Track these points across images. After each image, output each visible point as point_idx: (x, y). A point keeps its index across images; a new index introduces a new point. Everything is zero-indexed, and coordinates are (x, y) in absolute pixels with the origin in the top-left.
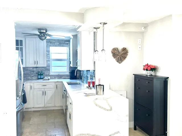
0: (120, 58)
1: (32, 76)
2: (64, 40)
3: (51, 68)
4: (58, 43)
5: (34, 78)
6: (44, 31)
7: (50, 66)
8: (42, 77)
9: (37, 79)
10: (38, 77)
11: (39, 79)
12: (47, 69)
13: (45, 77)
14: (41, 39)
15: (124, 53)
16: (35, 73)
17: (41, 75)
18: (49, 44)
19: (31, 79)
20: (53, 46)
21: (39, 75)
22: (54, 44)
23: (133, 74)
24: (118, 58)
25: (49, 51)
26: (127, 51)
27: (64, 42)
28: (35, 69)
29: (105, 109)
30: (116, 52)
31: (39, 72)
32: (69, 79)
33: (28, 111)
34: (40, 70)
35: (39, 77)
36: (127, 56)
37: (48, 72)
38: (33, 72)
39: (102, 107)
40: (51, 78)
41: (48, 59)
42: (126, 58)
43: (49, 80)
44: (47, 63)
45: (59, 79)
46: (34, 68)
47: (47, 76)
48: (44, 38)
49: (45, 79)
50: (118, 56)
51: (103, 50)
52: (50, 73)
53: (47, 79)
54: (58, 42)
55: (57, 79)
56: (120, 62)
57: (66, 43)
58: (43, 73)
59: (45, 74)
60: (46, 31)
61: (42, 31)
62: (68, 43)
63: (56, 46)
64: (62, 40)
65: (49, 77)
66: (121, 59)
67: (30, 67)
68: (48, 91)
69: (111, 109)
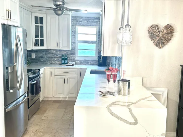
0: (161, 40)
1: (56, 60)
2: (93, 17)
3: (77, 51)
4: (85, 22)
5: (57, 62)
6: (61, 3)
7: (75, 49)
8: (66, 61)
9: (60, 64)
10: (61, 62)
11: (62, 64)
12: (73, 52)
13: (70, 62)
14: (57, 14)
15: (167, 33)
16: (58, 56)
17: (65, 59)
18: (75, 22)
19: (54, 64)
20: (80, 25)
21: (62, 59)
22: (80, 22)
23: (180, 65)
24: (158, 40)
25: (75, 31)
26: (173, 30)
27: (92, 21)
28: (59, 52)
29: (125, 121)
30: (155, 30)
31: (63, 56)
32: (97, 66)
33: (47, 101)
34: (64, 53)
35: (63, 61)
36: (172, 37)
37: (73, 56)
38: (57, 55)
39: (121, 118)
40: (76, 64)
41: (73, 41)
42: (170, 40)
43: (73, 65)
44: (73, 46)
45: (85, 65)
46: (57, 50)
47: (72, 60)
48: (60, 12)
49: (69, 64)
50: (158, 38)
51: (128, 25)
52: (76, 57)
53: (72, 64)
54: (86, 20)
55: (84, 65)
56: (160, 46)
57: (95, 21)
58: (67, 57)
59: (69, 58)
60: (64, 4)
61: (58, 3)
62: (97, 22)
63: (83, 25)
64: (91, 18)
65: (74, 63)
66: (162, 42)
67: (53, 50)
68: (70, 79)
69: (136, 123)
